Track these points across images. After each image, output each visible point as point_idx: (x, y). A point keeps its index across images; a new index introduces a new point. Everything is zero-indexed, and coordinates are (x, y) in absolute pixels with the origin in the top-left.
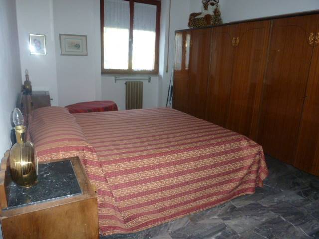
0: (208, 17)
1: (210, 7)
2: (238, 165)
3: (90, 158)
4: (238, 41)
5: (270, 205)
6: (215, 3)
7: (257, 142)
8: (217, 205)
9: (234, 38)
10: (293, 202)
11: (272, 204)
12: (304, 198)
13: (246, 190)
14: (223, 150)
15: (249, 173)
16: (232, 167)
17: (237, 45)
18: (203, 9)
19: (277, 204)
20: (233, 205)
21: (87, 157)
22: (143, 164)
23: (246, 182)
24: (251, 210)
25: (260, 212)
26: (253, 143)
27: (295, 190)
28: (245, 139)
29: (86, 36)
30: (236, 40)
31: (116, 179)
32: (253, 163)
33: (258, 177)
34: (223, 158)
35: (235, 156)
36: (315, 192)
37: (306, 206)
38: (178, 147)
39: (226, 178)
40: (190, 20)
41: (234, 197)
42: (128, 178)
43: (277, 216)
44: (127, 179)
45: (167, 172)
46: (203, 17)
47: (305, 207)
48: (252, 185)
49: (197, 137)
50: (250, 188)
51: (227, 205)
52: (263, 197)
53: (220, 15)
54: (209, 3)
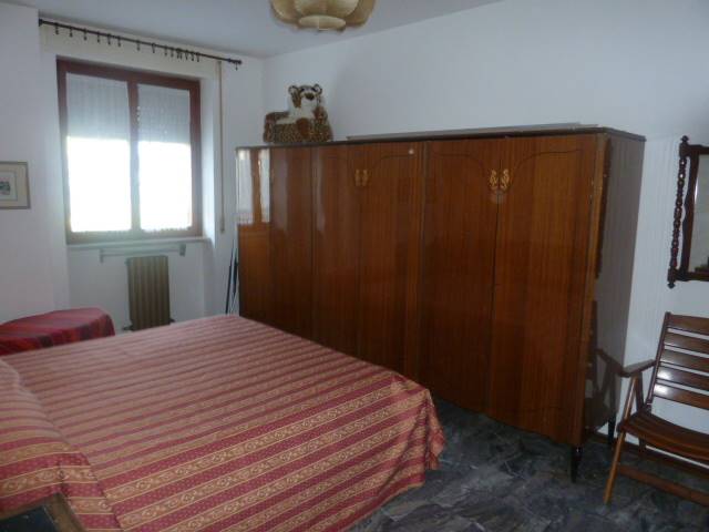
0: (302, 123)
1: (305, 101)
2: (389, 433)
3: (75, 479)
4: (366, 178)
5: (454, 502)
6: (314, 93)
7: (420, 383)
8: (356, 522)
9: (358, 171)
10: (494, 488)
11: (458, 500)
12: (511, 477)
13: (408, 480)
14: (357, 408)
15: (411, 445)
16: (377, 439)
17: (364, 184)
18: (292, 104)
19: (468, 498)
20: (387, 517)
21: (67, 477)
22: (196, 468)
23: (406, 465)
24: (422, 520)
25: (439, 522)
26: (412, 384)
27: (494, 462)
28: (397, 379)
29: (25, 164)
30: (361, 173)
31: (139, 513)
32: (416, 425)
33: (428, 449)
34: (359, 425)
35: (381, 415)
36: (529, 461)
37: (517, 492)
38: (266, 417)
39: (369, 464)
40: (267, 126)
41: (387, 500)
42: (166, 506)
43: (470, 523)
44: (164, 509)
45: (251, 476)
46: (294, 121)
47: (516, 496)
48: (419, 468)
49: (304, 388)
50: (415, 475)
51: (375, 520)
52: (441, 489)
53: (326, 119)
54: (303, 94)
